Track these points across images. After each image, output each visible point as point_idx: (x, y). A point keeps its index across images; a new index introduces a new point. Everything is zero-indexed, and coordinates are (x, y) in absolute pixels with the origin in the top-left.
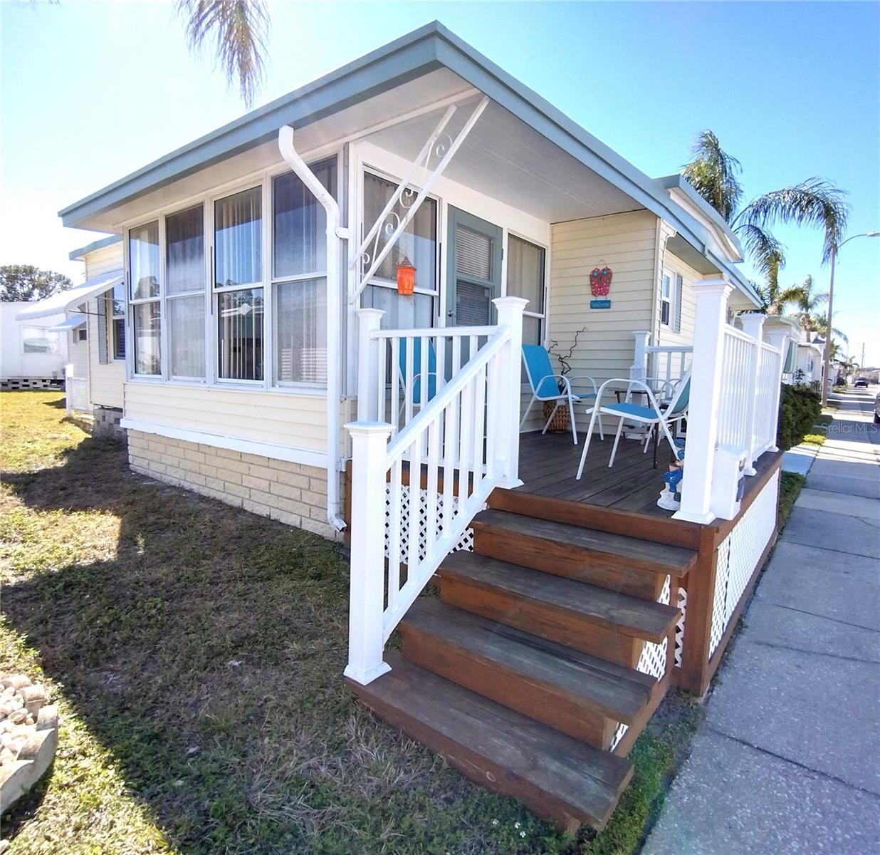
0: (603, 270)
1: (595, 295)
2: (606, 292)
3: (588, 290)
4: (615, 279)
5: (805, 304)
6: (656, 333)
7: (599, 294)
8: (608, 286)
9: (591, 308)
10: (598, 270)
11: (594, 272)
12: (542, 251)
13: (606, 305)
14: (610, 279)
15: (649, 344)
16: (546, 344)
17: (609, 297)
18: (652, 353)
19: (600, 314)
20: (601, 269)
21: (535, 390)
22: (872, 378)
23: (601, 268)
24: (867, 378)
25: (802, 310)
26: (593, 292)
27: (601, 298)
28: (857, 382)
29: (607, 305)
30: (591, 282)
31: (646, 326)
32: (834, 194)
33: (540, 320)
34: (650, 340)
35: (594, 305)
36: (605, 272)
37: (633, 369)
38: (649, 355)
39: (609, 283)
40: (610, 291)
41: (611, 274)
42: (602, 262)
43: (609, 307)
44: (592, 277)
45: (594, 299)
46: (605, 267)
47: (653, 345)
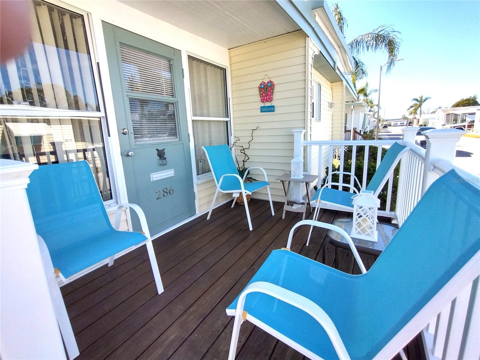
0: (268, 82)
1: (263, 102)
2: (271, 100)
3: (258, 98)
4: (277, 89)
5: (366, 95)
6: (309, 129)
7: (266, 101)
8: (272, 95)
9: (262, 111)
10: (264, 83)
11: (261, 84)
12: (224, 70)
13: (271, 109)
14: (273, 89)
15: (304, 140)
16: (232, 140)
17: (273, 103)
18: (307, 146)
19: (267, 116)
20: (266, 83)
21: (218, 184)
22: (389, 124)
23: (266, 81)
24: (387, 124)
25: (364, 97)
26: (261, 100)
27: (268, 104)
28: (383, 126)
29: (273, 109)
30: (260, 93)
31: (301, 124)
32: (393, 33)
33: (227, 122)
34: (304, 135)
35: (263, 110)
36: (269, 84)
37: (294, 162)
38: (304, 147)
39: (272, 92)
40: (273, 99)
41: (273, 85)
42: (267, 77)
43: (274, 111)
44: (260, 88)
45: (263, 105)
46: (268, 80)
47: (307, 140)
